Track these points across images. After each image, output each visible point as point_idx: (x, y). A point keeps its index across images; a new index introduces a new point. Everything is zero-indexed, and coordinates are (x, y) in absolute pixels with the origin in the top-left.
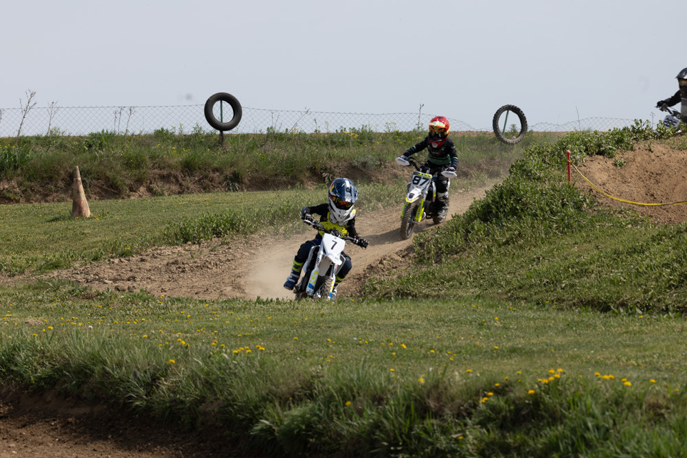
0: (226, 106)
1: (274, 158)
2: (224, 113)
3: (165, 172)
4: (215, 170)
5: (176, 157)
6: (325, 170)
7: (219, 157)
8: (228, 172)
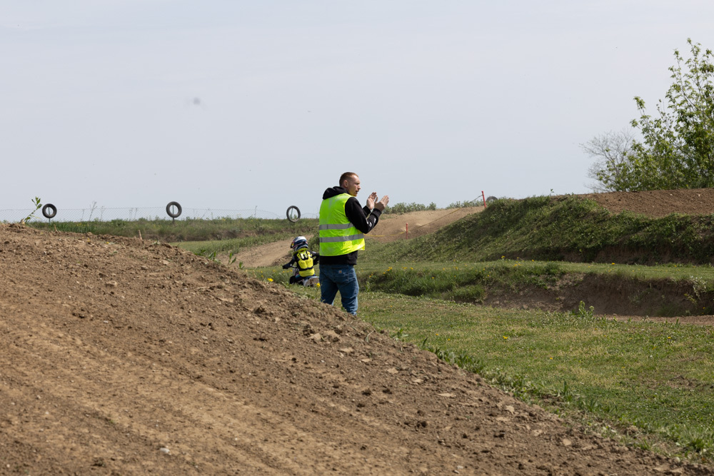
0: (175, 207)
1: (196, 229)
2: (174, 210)
3: (152, 235)
4: (173, 234)
5: (156, 229)
6: (218, 234)
7: (173, 229)
8: (178, 235)
